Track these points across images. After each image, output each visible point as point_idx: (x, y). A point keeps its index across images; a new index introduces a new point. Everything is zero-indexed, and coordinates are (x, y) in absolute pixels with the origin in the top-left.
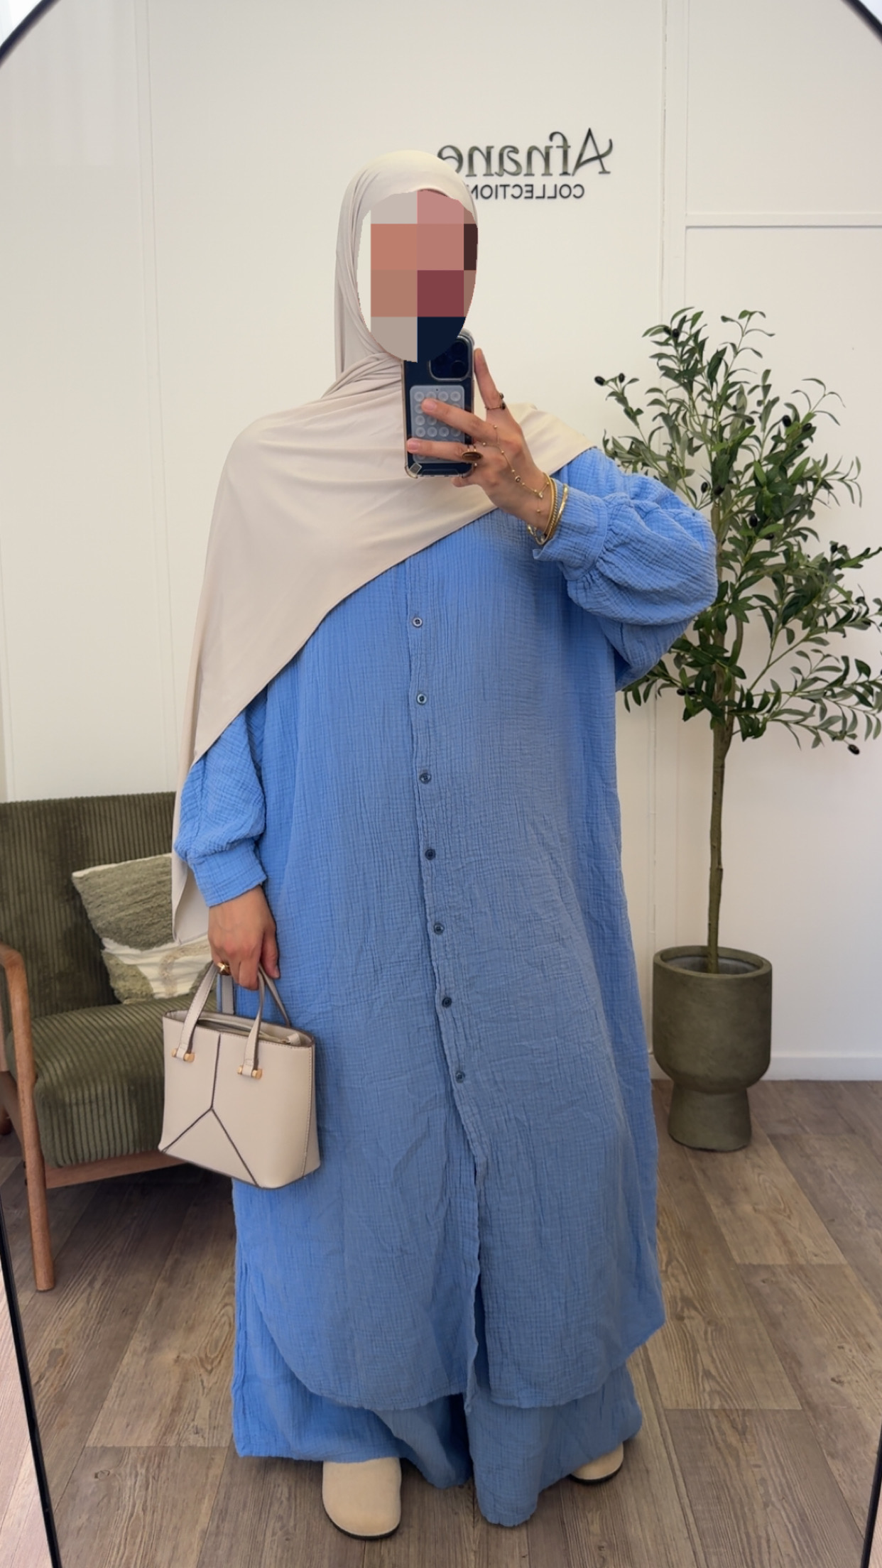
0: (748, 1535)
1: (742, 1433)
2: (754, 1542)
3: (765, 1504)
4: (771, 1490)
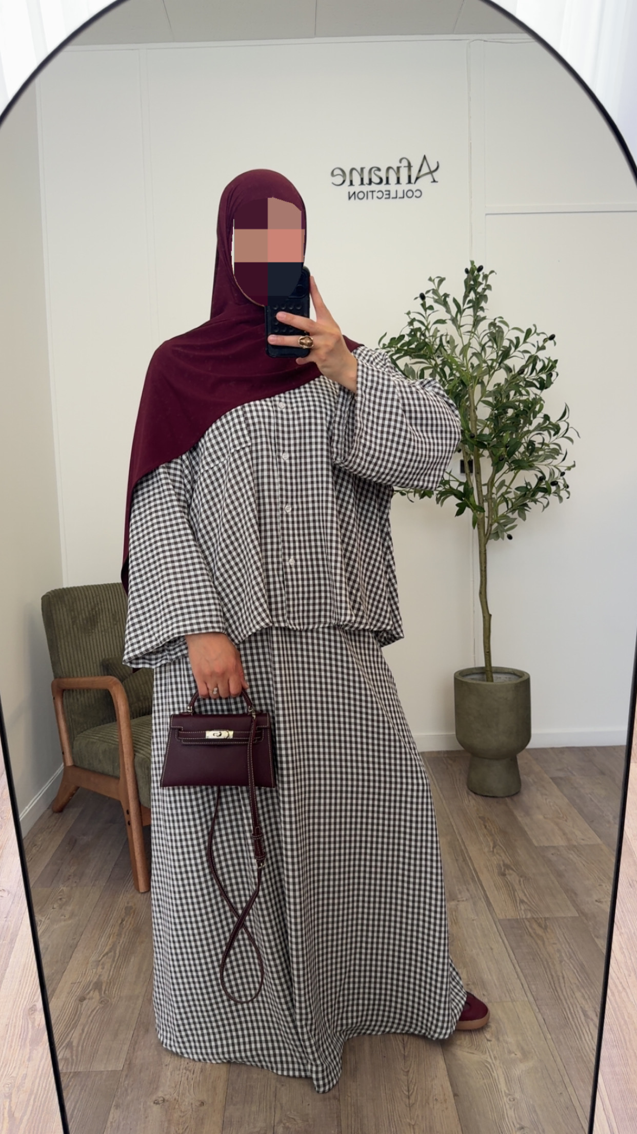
0: (552, 975)
1: (545, 928)
2: (555, 978)
3: (561, 962)
4: (563, 955)
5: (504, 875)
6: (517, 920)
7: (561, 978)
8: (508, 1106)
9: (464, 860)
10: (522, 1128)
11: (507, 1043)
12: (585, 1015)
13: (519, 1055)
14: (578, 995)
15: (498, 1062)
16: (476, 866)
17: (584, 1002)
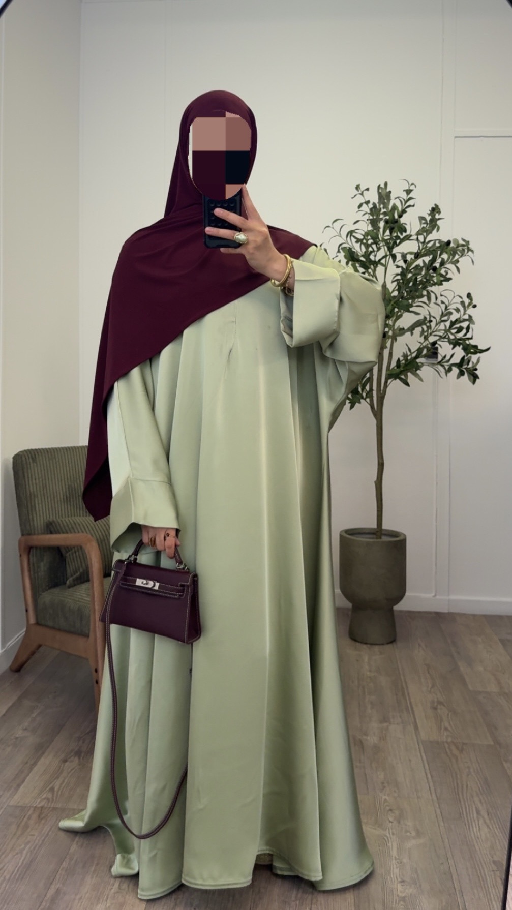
1: (461, 751)
2: (460, 787)
3: (468, 775)
4: (472, 770)
5: (435, 709)
6: (438, 743)
7: (465, 787)
8: (395, 866)
9: (403, 695)
10: (403, 881)
11: (406, 825)
12: (478, 812)
13: (414, 834)
14: (476, 799)
15: (394, 837)
16: (412, 700)
17: (479, 805)
